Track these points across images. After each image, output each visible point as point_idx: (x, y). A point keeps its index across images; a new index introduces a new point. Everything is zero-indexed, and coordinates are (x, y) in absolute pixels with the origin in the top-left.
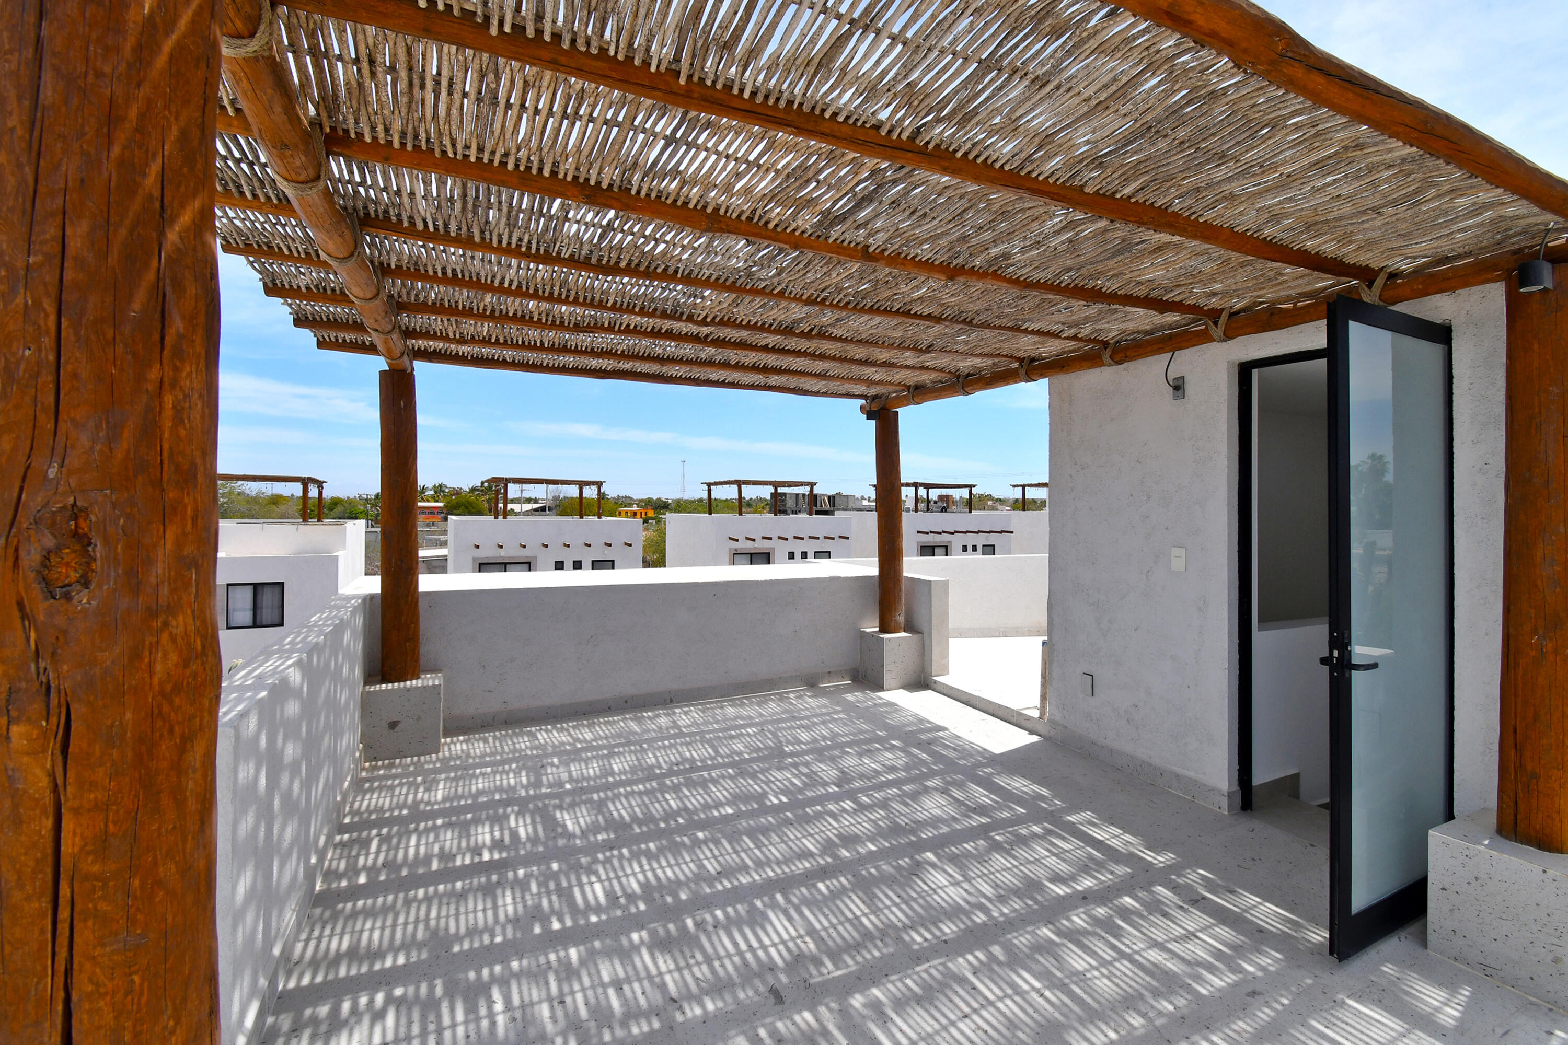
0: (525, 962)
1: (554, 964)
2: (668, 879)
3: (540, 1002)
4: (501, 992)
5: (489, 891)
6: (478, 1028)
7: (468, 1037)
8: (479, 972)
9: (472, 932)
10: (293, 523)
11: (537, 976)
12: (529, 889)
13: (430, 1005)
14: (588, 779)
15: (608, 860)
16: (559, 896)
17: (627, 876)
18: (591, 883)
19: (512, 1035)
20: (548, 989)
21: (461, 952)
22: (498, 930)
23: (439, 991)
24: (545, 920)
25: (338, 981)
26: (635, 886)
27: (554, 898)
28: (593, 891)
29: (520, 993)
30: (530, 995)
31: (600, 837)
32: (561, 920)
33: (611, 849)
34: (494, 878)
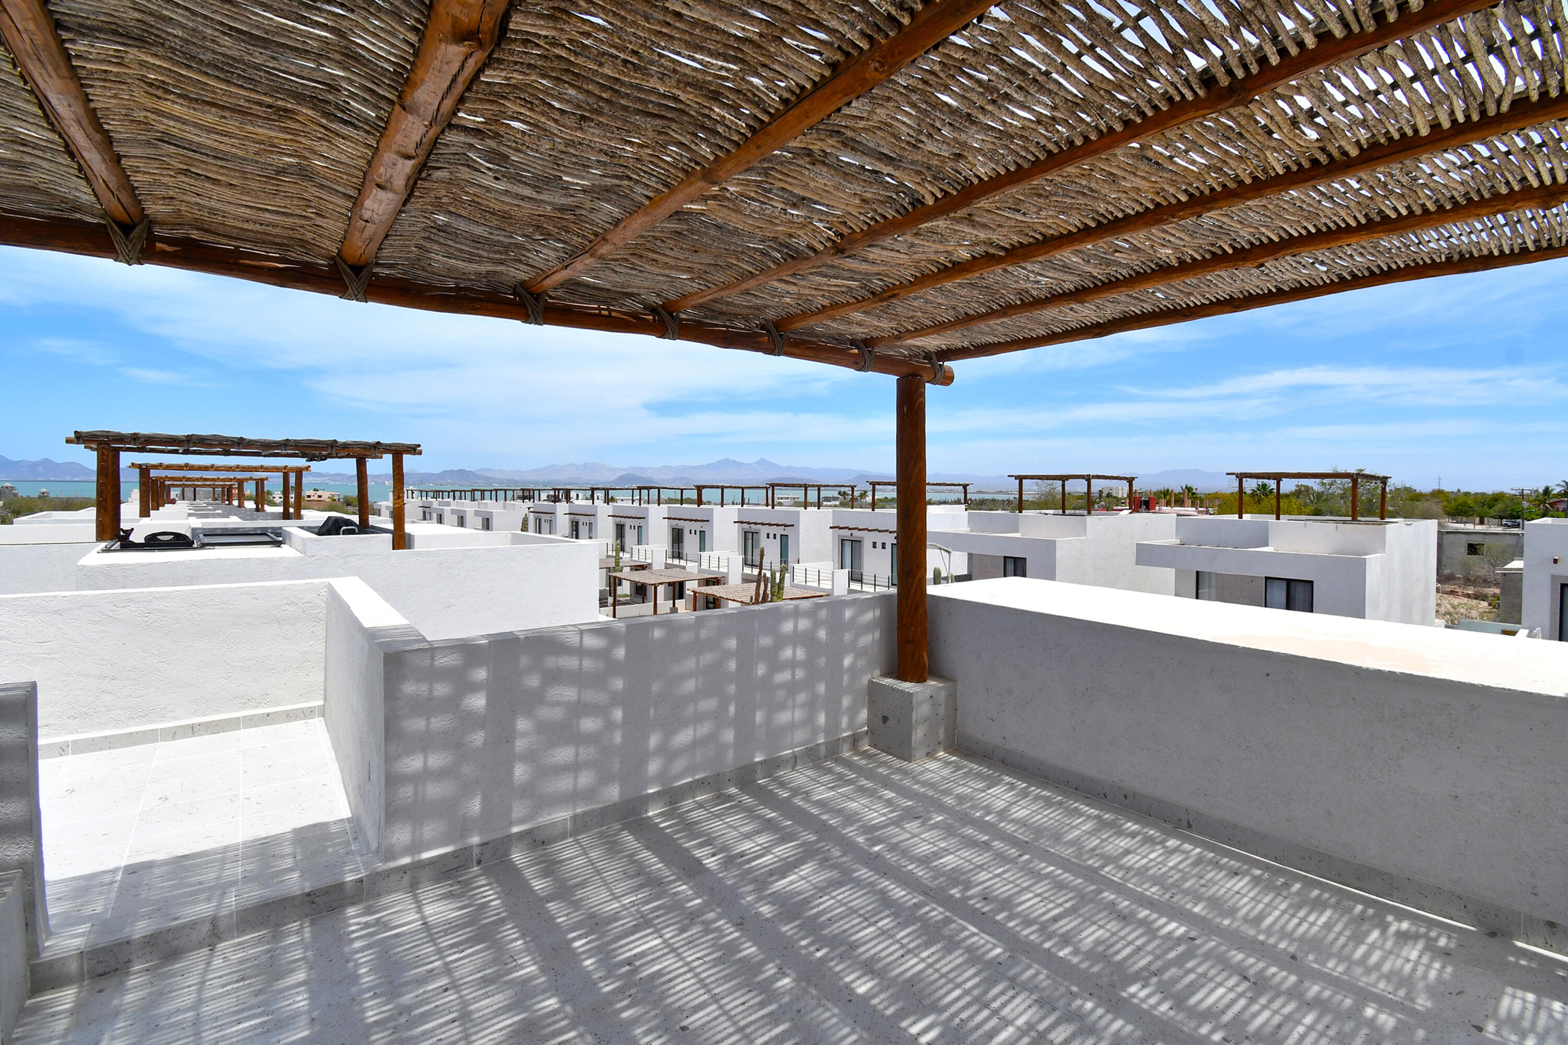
10: (1335, 522)
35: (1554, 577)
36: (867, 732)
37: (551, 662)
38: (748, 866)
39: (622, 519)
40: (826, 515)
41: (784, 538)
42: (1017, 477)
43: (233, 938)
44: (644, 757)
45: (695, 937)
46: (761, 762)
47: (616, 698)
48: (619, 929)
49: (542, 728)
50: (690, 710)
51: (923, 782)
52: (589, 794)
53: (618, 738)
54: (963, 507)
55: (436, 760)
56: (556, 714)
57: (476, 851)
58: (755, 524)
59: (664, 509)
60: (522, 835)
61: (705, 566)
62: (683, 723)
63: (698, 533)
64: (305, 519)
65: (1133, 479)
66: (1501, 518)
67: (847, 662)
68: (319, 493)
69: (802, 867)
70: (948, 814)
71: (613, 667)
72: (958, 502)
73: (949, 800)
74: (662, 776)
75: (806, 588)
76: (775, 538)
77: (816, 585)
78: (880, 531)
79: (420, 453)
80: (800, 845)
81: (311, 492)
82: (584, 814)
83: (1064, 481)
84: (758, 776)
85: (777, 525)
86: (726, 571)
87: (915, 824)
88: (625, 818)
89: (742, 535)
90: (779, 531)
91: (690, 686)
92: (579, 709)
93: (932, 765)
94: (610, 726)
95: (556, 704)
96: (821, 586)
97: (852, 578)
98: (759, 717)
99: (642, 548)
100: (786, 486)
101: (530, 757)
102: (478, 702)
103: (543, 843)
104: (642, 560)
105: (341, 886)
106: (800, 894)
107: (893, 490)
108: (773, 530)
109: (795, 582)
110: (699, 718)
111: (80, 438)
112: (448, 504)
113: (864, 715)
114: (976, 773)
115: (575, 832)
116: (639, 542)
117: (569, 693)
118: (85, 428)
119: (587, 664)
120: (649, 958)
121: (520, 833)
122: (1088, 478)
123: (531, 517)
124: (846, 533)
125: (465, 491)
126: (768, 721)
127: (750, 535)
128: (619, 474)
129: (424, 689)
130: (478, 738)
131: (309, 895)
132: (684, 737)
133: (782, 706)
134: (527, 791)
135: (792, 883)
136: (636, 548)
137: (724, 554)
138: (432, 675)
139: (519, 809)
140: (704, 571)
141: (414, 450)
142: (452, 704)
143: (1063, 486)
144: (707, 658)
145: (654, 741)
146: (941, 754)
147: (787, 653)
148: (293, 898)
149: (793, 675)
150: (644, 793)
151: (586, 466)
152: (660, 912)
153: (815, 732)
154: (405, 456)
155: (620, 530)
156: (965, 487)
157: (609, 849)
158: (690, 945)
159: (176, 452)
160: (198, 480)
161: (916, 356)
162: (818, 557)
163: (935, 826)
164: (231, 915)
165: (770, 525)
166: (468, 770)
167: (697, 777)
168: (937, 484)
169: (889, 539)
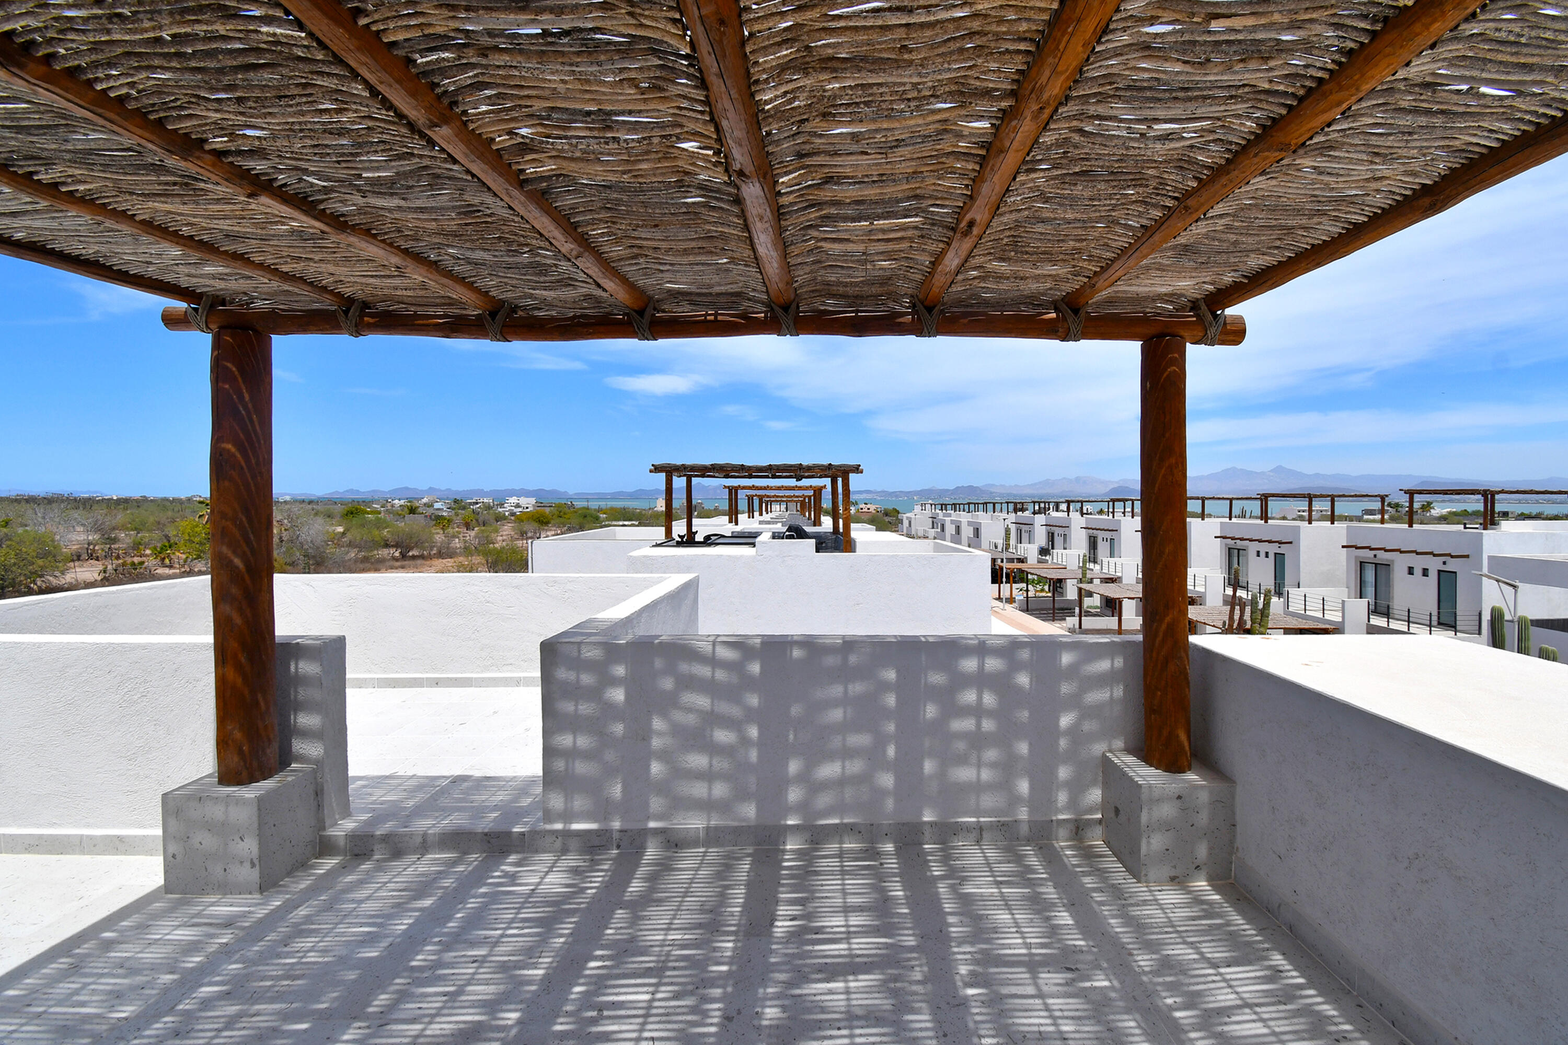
36: (1100, 821)
37: (684, 667)
38: (810, 948)
39: (1095, 532)
40: (1339, 533)
41: (1279, 559)
43: (435, 853)
44: (783, 783)
45: (678, 1010)
46: (931, 824)
47: (751, 715)
48: (636, 966)
49: (677, 731)
50: (836, 742)
51: (1133, 917)
52: (723, 807)
53: (753, 755)
55: (583, 742)
56: (690, 719)
57: (616, 836)
58: (1242, 539)
60: (656, 832)
62: (830, 756)
67: (1065, 721)
68: (868, 506)
69: (861, 977)
70: (1122, 982)
71: (749, 683)
73: (1144, 961)
74: (803, 807)
75: (1305, 617)
76: (1267, 556)
77: (1320, 615)
78: (1418, 553)
79: (862, 472)
80: (887, 946)
82: (716, 828)
84: (924, 840)
85: (1270, 542)
86: (1203, 590)
87: (1059, 977)
88: (759, 844)
89: (1224, 551)
90: (1273, 549)
91: (836, 715)
92: (712, 719)
93: (1170, 897)
94: (745, 741)
95: (689, 710)
96: (1327, 617)
98: (929, 766)
99: (1112, 560)
100: (1284, 496)
101: (664, 756)
102: (618, 695)
103: (676, 845)
104: (1112, 573)
105: (509, 834)
106: (823, 1012)
107: (1478, 501)
108: (1264, 547)
109: (1290, 609)
110: (847, 754)
111: (657, 469)
112: (950, 515)
113: (1095, 795)
114: (1231, 933)
115: (707, 843)
116: (1112, 555)
117: (702, 701)
118: (658, 462)
119: (720, 675)
120: (622, 1012)
121: (655, 829)
123: (1013, 528)
124: (1369, 554)
125: (964, 504)
126: (942, 774)
127: (1236, 551)
128: (1112, 487)
129: (572, 678)
130: (618, 729)
131: (486, 834)
132: (829, 770)
133: (962, 760)
134: (663, 788)
135: (831, 992)
136: (1105, 560)
137: (1200, 571)
138: (580, 664)
139: (655, 805)
141: (857, 469)
142: (595, 693)
144: (857, 688)
145: (794, 767)
146: (1201, 884)
147: (970, 697)
148: (476, 834)
149: (979, 725)
150: (783, 822)
151: (1078, 479)
152: (682, 964)
153: (1014, 800)
154: (851, 475)
155: (1093, 544)
157: (718, 872)
158: (664, 1018)
159: (767, 477)
160: (773, 497)
161: (1183, 308)
162: (1327, 580)
163: (1083, 994)
164: (435, 834)
165: (1260, 541)
166: (610, 756)
167: (846, 821)
168: (1517, 492)
169: (1434, 565)
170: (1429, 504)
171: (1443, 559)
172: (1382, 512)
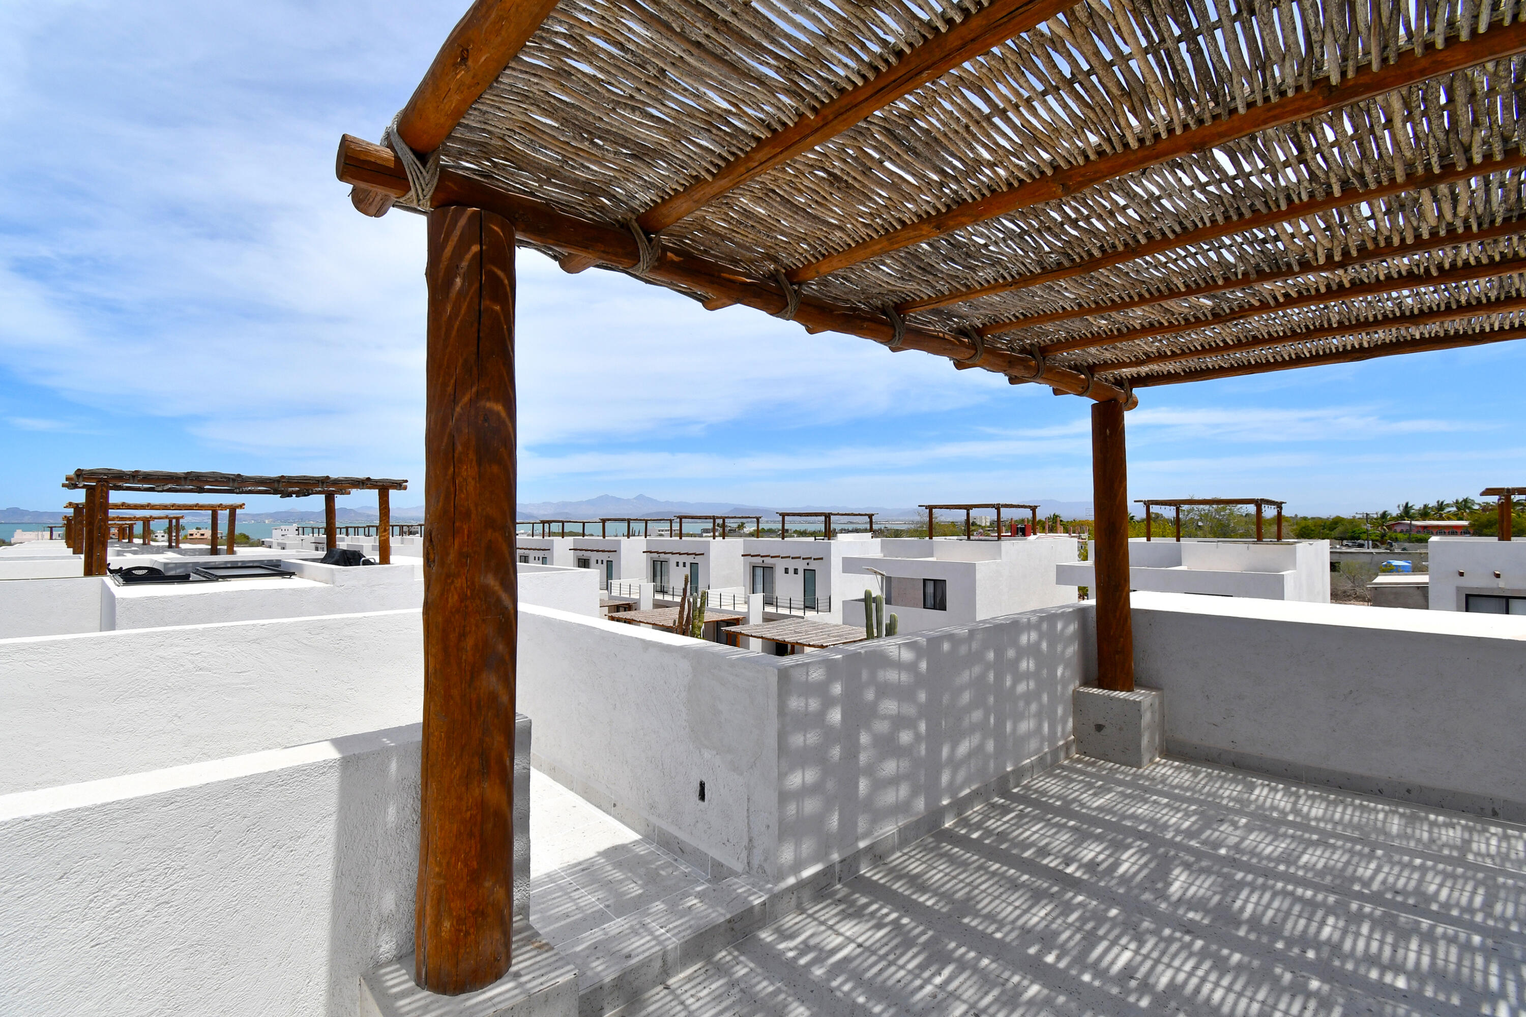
0: (994, 966)
1: (1010, 985)
2: (1209, 999)
3: (964, 1002)
4: (953, 972)
5: (1037, 896)
6: (912, 981)
7: (899, 981)
8: (958, 946)
9: (991, 917)
10: (1245, 542)
11: (986, 981)
12: (1068, 916)
13: (908, 943)
14: (1259, 855)
15: (1170, 940)
16: (1084, 938)
17: (1169, 966)
18: (1125, 948)
19: (920, 1006)
20: (982, 998)
21: (967, 925)
22: (1006, 929)
23: (923, 939)
24: (1047, 948)
25: (889, 889)
26: (1164, 981)
27: (1078, 937)
28: (1117, 956)
29: (962, 984)
30: (966, 990)
31: (1191, 915)
32: (1059, 958)
33: (1188, 932)
34: (1055, 889)
35: (1458, 589)
36: (1073, 740)
37: (881, 675)
39: (527, 552)
40: (735, 546)
41: (694, 566)
42: (927, 507)
43: (677, 973)
44: (939, 769)
46: (1013, 772)
47: (921, 711)
49: (876, 741)
50: (966, 722)
52: (906, 807)
53: (923, 750)
54: (870, 534)
55: (810, 776)
56: (885, 727)
57: (837, 868)
58: (665, 553)
59: (569, 541)
60: (867, 850)
61: (615, 593)
62: (963, 735)
63: (605, 563)
64: (238, 554)
65: (1036, 507)
66: (1342, 539)
67: (1059, 672)
71: (919, 680)
72: (865, 531)
74: (951, 788)
75: (721, 611)
76: (684, 566)
77: (731, 608)
78: (791, 558)
79: (405, 488)
81: (194, 531)
82: (905, 828)
83: (968, 510)
84: (1011, 785)
85: (688, 554)
86: (638, 597)
88: (930, 831)
89: (650, 564)
90: (689, 560)
91: (966, 697)
92: (899, 722)
94: (918, 738)
95: (885, 717)
96: (736, 609)
97: (767, 602)
98: (1009, 727)
100: (693, 518)
101: (869, 771)
102: (836, 716)
103: (882, 857)
105: (750, 910)
108: (683, 559)
110: (972, 729)
111: (80, 476)
113: (1070, 724)
115: (900, 847)
117: (892, 707)
119: (904, 677)
121: (865, 848)
122: (998, 507)
124: (759, 560)
125: (358, 527)
126: (1014, 729)
127: (659, 563)
129: (802, 704)
130: (836, 753)
132: (963, 748)
133: (1022, 716)
134: (868, 804)
137: (635, 582)
138: (808, 690)
139: (862, 824)
140: (615, 598)
141: (400, 485)
142: (820, 719)
143: (968, 514)
144: (975, 671)
145: (945, 752)
146: (1158, 759)
147: (1024, 665)
148: (720, 926)
149: (1028, 686)
150: (941, 805)
153: (1042, 741)
154: (391, 491)
156: (871, 516)
162: (732, 583)
164: (676, 948)
165: (678, 554)
166: (830, 785)
167: (973, 788)
168: (846, 515)
169: (801, 565)
170: (743, 524)
171: (807, 561)
172: (714, 530)
